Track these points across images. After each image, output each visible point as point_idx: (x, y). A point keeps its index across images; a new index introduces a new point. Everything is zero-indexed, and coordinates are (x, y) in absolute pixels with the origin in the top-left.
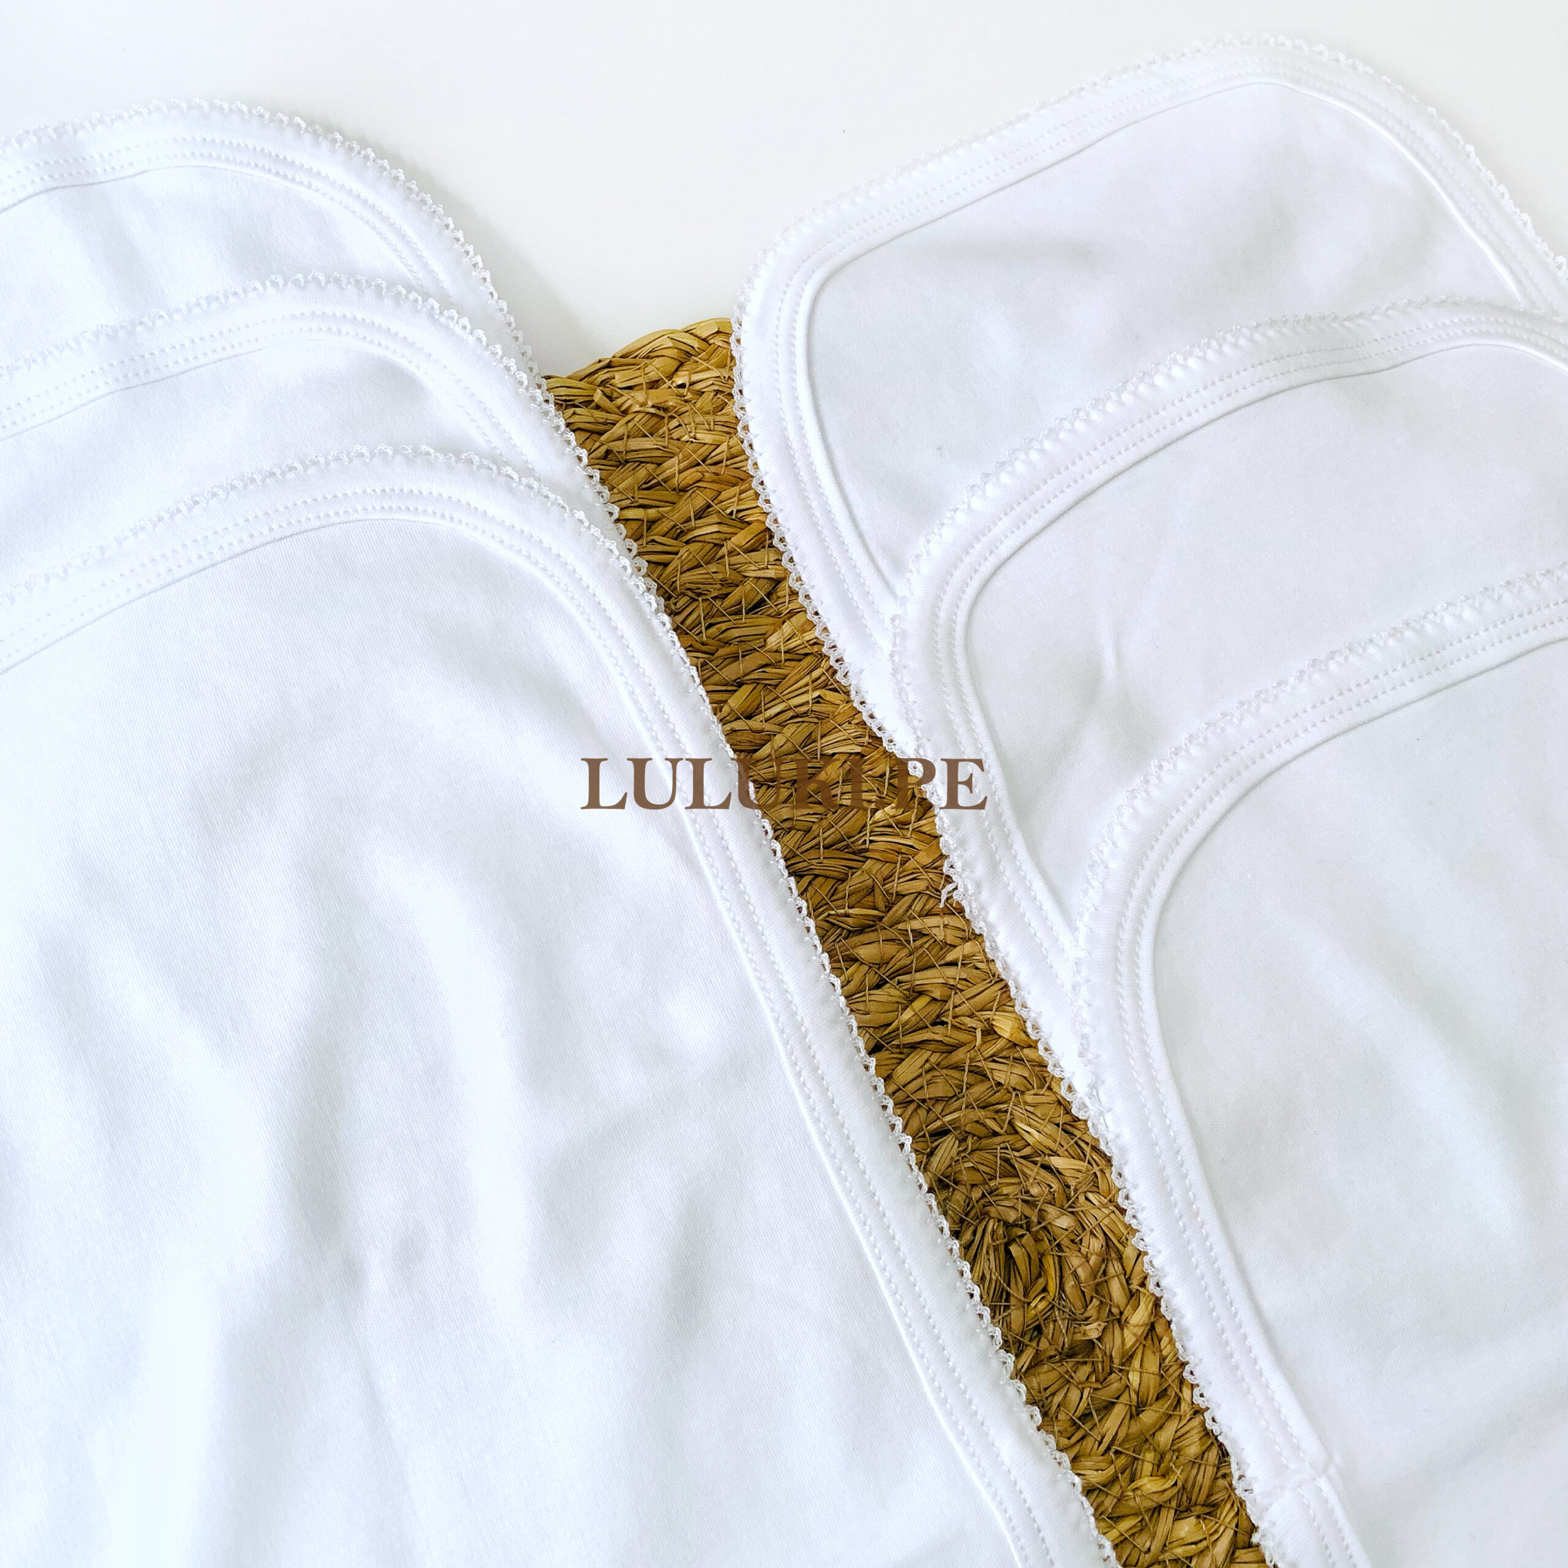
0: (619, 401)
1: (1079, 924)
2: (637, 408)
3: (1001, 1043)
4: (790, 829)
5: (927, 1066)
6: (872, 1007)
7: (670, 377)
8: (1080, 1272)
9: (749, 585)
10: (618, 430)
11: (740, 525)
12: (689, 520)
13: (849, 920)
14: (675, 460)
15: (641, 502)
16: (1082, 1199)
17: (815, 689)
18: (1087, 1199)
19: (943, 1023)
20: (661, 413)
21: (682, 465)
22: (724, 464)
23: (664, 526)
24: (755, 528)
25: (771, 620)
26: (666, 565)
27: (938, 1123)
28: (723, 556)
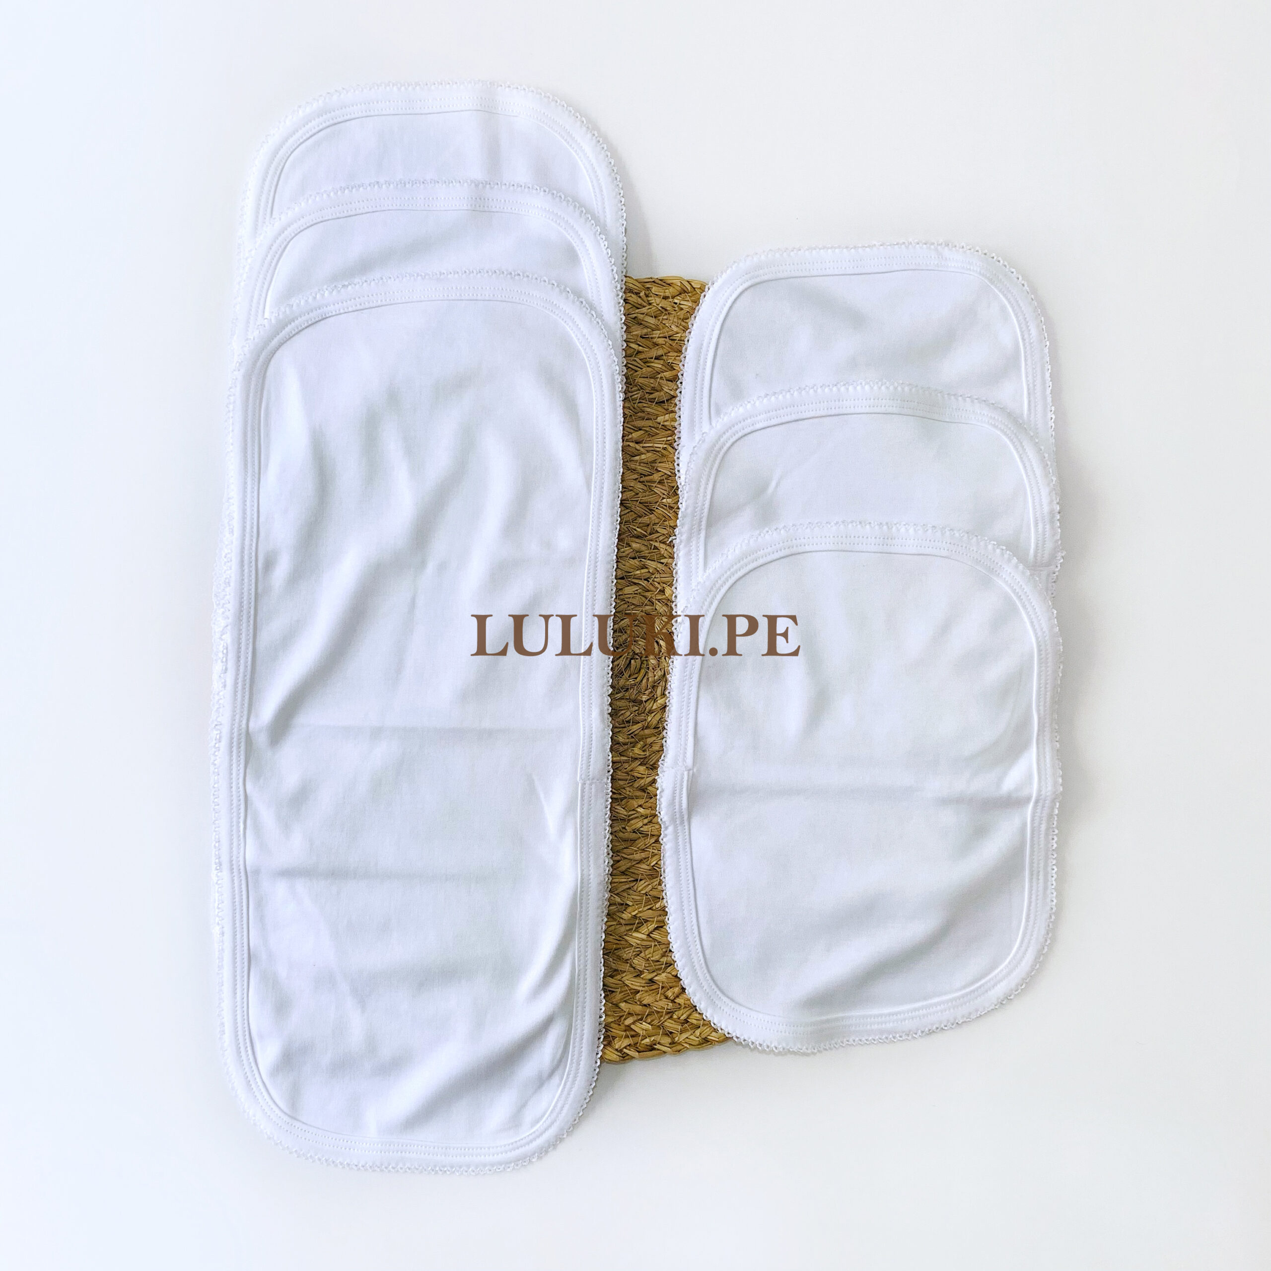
0: (650, 299)
1: (707, 571)
2: (655, 305)
3: (664, 597)
4: (631, 490)
5: (636, 592)
6: (627, 564)
7: (673, 297)
8: (650, 679)
9: (662, 393)
10: (644, 310)
11: (670, 368)
12: (652, 358)
13: (635, 532)
14: (659, 332)
15: (638, 343)
16: (663, 658)
17: (665, 444)
18: (665, 658)
19: (649, 581)
20: (663, 310)
21: (661, 335)
22: (676, 342)
23: (642, 356)
24: (674, 373)
25: (664, 411)
26: (636, 371)
27: (630, 612)
28: (657, 378)
